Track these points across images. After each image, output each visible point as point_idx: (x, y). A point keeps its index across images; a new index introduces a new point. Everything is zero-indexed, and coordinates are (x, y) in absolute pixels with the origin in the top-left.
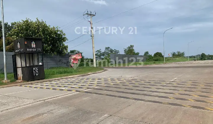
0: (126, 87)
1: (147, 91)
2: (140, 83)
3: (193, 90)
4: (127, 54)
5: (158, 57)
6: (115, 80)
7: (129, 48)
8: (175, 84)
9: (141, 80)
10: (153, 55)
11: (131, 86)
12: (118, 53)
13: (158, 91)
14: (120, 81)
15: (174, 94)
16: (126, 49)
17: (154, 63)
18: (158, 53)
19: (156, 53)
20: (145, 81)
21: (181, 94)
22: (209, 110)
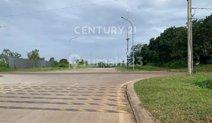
0: (24, 96)
1: (47, 98)
2: (40, 90)
3: (89, 94)
4: (30, 58)
5: (64, 64)
6: (10, 88)
7: (33, 52)
8: (75, 90)
9: (42, 87)
10: (58, 61)
11: (28, 94)
12: (20, 57)
13: (57, 97)
14: (15, 89)
15: (73, 99)
16: (30, 53)
17: (58, 69)
18: (64, 59)
19: (62, 60)
20: (46, 88)
21: (79, 99)
22: (100, 112)
